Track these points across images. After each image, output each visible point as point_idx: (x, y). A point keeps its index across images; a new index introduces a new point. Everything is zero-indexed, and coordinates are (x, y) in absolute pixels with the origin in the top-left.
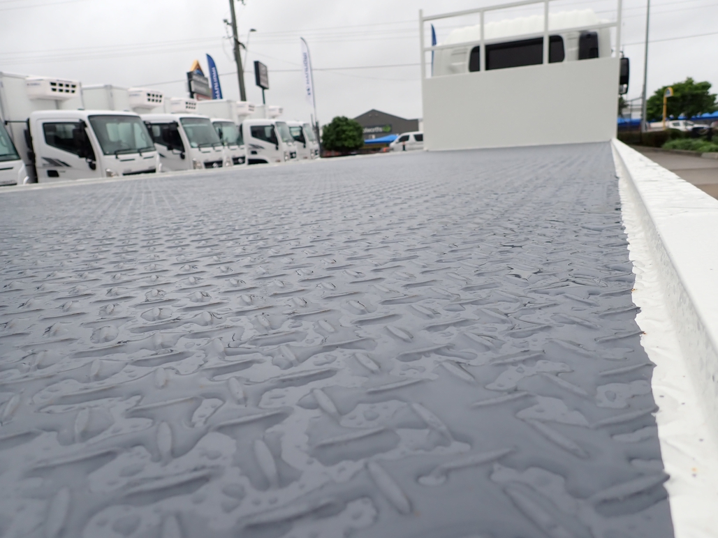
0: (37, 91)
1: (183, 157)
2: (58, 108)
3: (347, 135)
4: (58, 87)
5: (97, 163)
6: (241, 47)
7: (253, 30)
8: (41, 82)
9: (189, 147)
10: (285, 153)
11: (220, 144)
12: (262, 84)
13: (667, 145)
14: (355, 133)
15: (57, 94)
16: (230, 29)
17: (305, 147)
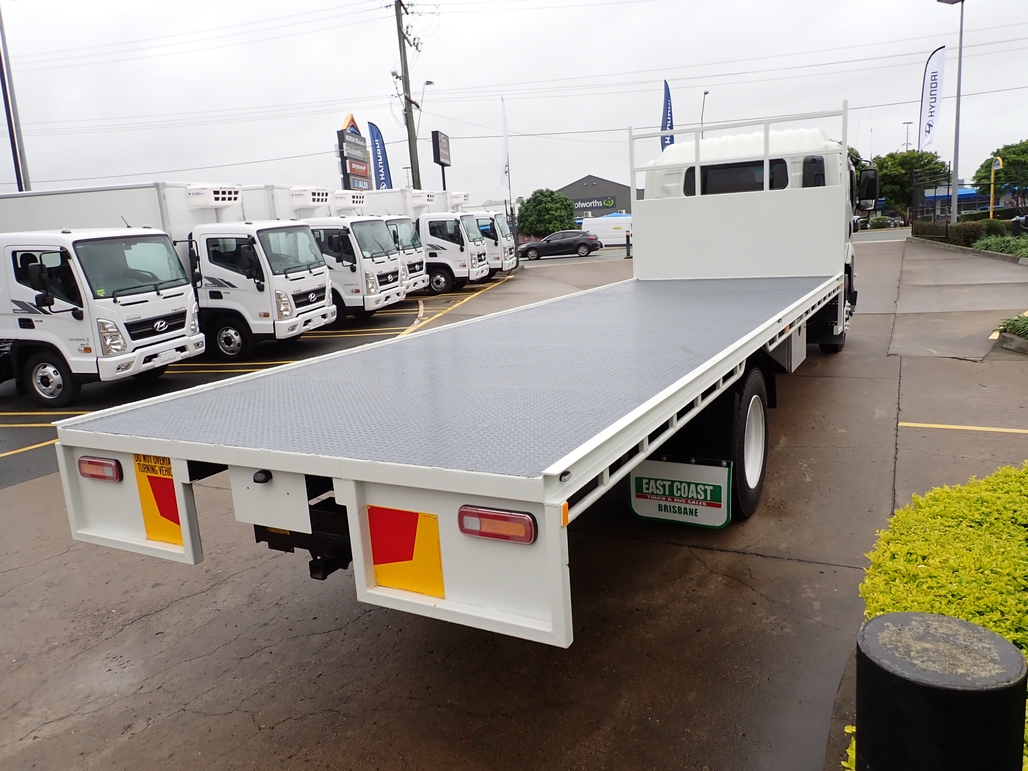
0: (198, 201)
1: (353, 269)
2: (218, 221)
3: (553, 215)
4: (220, 196)
5: (266, 284)
6: (413, 106)
7: (429, 83)
8: (204, 191)
9: (361, 257)
10: (472, 254)
11: (395, 251)
12: (442, 160)
13: (979, 244)
14: (564, 213)
15: (220, 202)
16: (400, 83)
17: (496, 244)
